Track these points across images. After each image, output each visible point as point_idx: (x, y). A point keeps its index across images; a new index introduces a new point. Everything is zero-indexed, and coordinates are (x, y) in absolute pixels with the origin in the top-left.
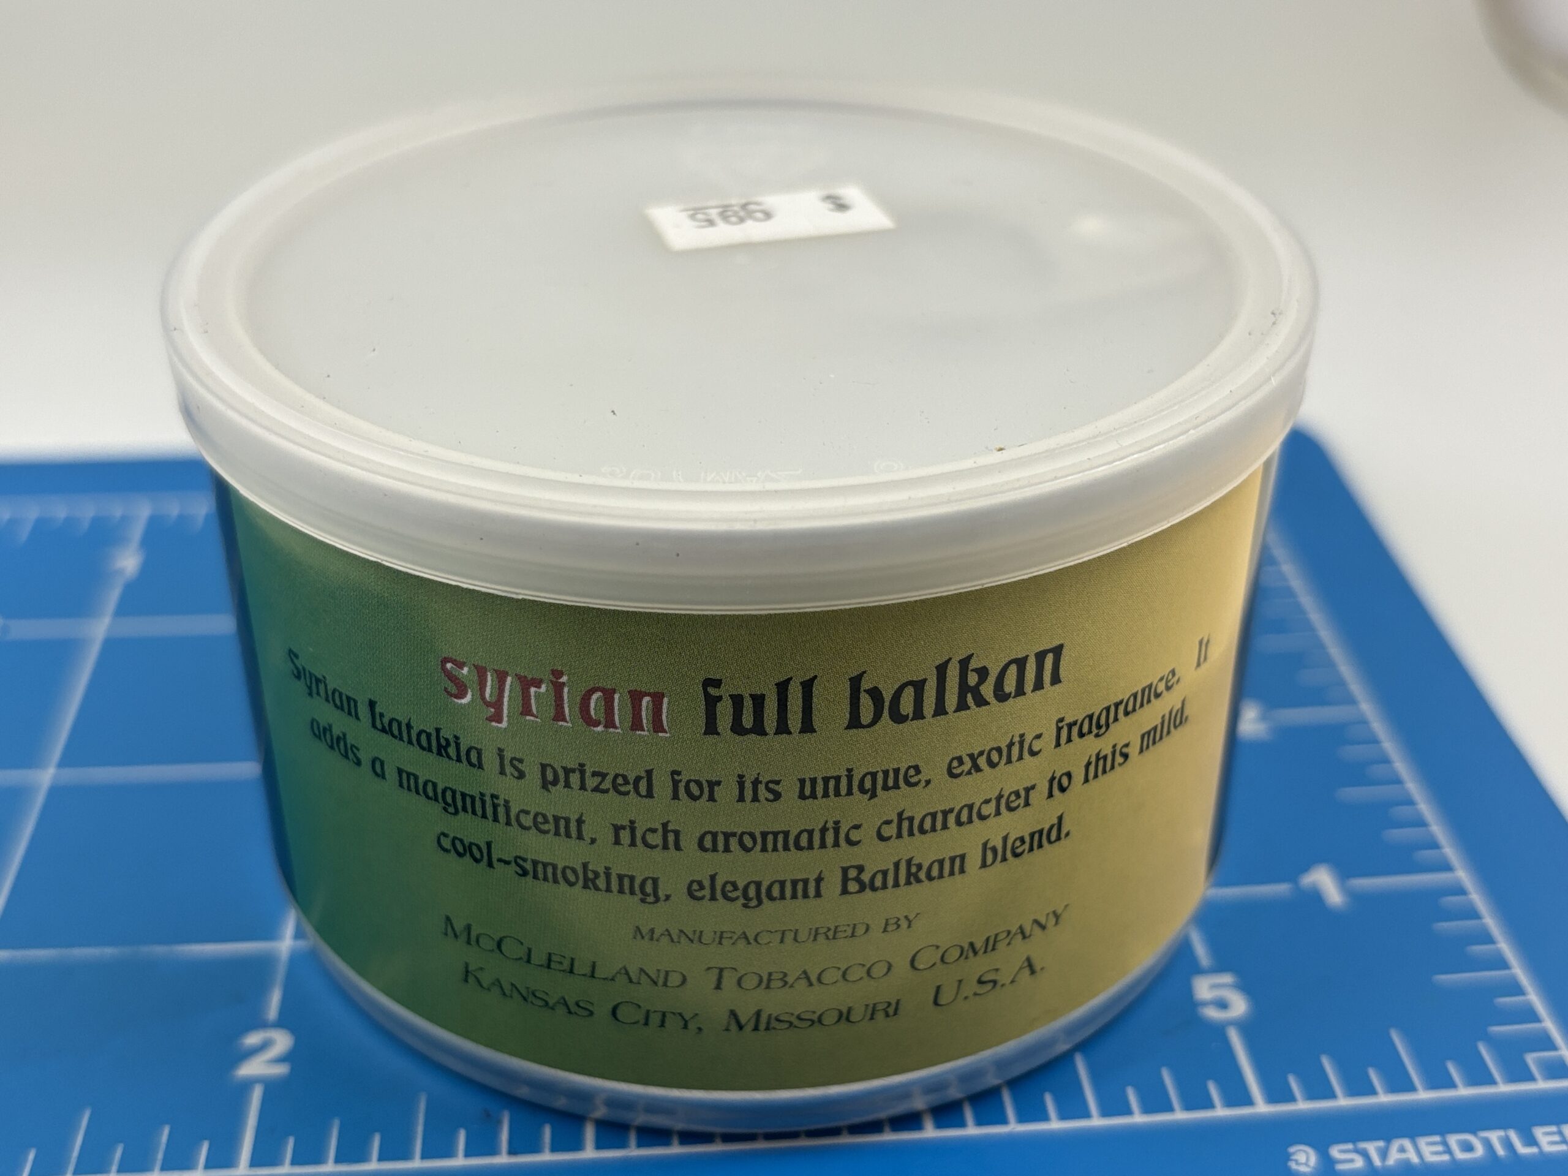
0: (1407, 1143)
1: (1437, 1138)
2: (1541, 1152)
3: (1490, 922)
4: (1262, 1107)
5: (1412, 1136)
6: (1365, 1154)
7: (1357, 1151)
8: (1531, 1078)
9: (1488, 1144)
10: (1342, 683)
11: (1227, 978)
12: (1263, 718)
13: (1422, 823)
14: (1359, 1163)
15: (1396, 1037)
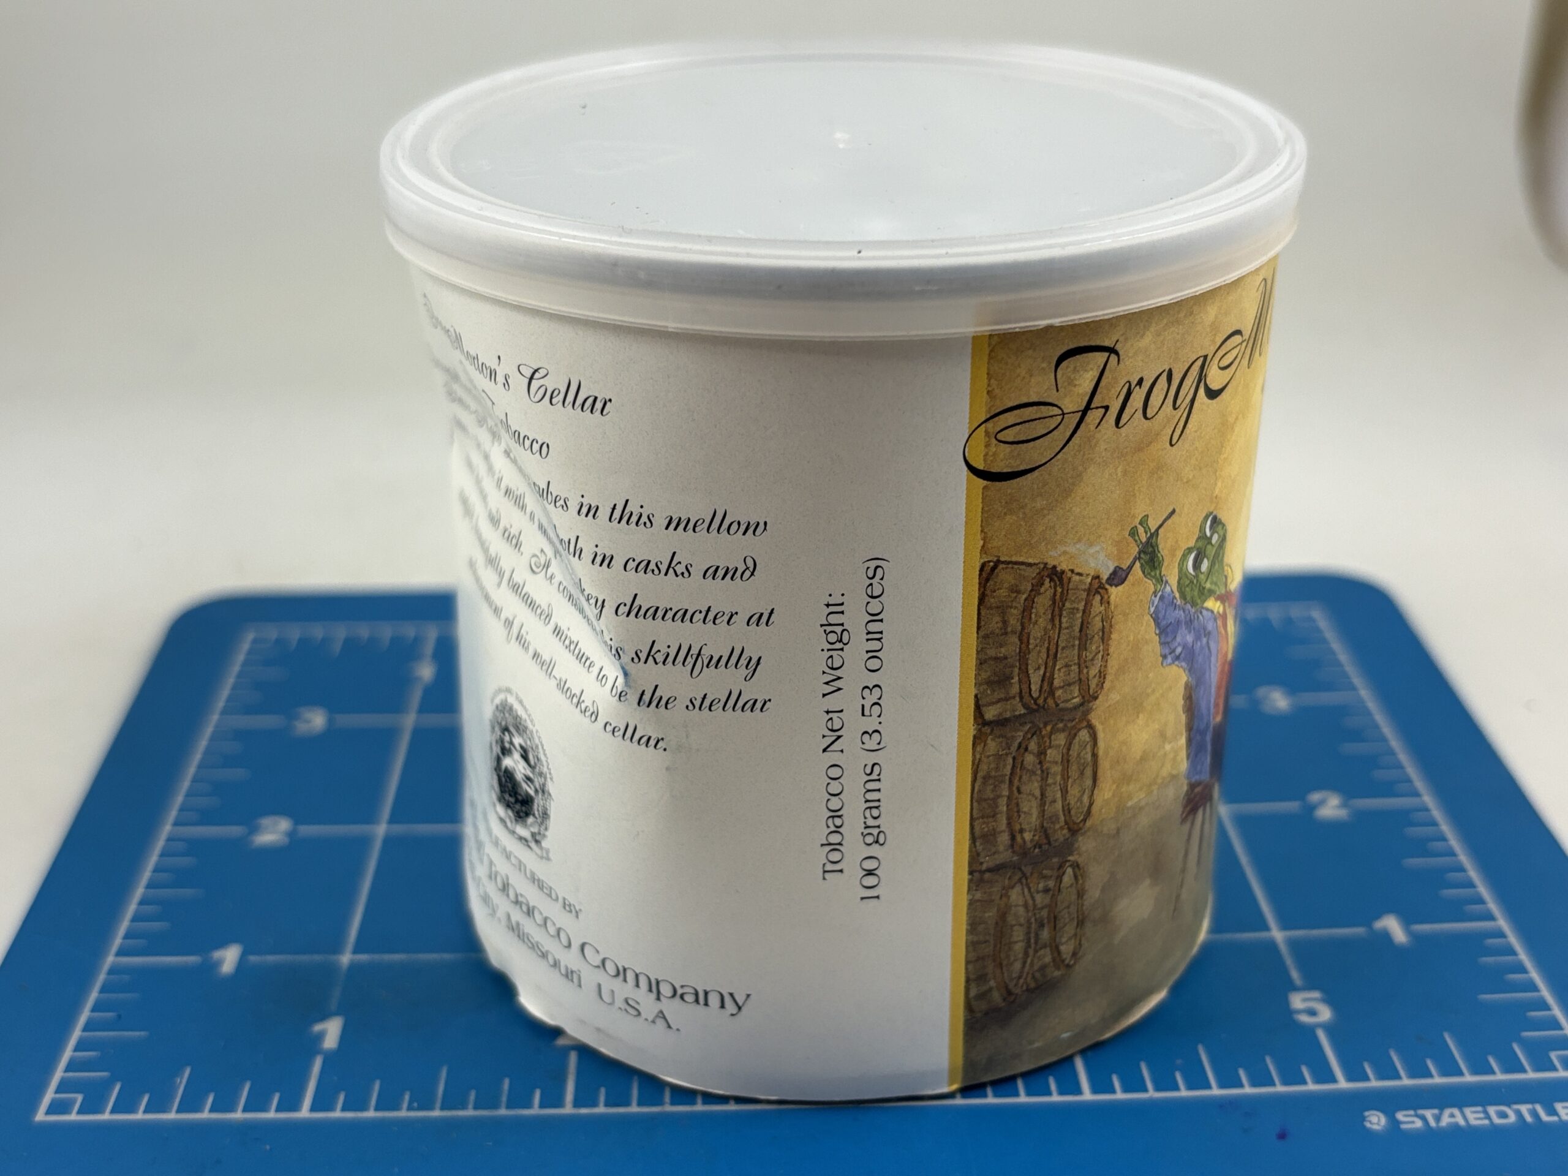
0: (1456, 1111)
1: (1480, 1109)
2: (1561, 1120)
3: (1523, 957)
4: (1343, 1084)
5: (1460, 1109)
6: (1424, 1119)
7: (1417, 1116)
8: (1555, 1069)
9: (1519, 1114)
10: (1409, 781)
11: (1316, 994)
12: (1344, 805)
13: (1471, 885)
14: (1419, 1124)
15: (1447, 1037)
